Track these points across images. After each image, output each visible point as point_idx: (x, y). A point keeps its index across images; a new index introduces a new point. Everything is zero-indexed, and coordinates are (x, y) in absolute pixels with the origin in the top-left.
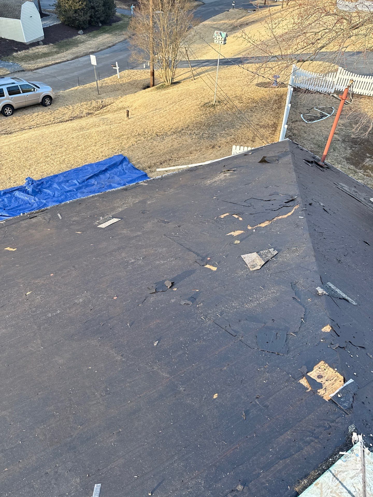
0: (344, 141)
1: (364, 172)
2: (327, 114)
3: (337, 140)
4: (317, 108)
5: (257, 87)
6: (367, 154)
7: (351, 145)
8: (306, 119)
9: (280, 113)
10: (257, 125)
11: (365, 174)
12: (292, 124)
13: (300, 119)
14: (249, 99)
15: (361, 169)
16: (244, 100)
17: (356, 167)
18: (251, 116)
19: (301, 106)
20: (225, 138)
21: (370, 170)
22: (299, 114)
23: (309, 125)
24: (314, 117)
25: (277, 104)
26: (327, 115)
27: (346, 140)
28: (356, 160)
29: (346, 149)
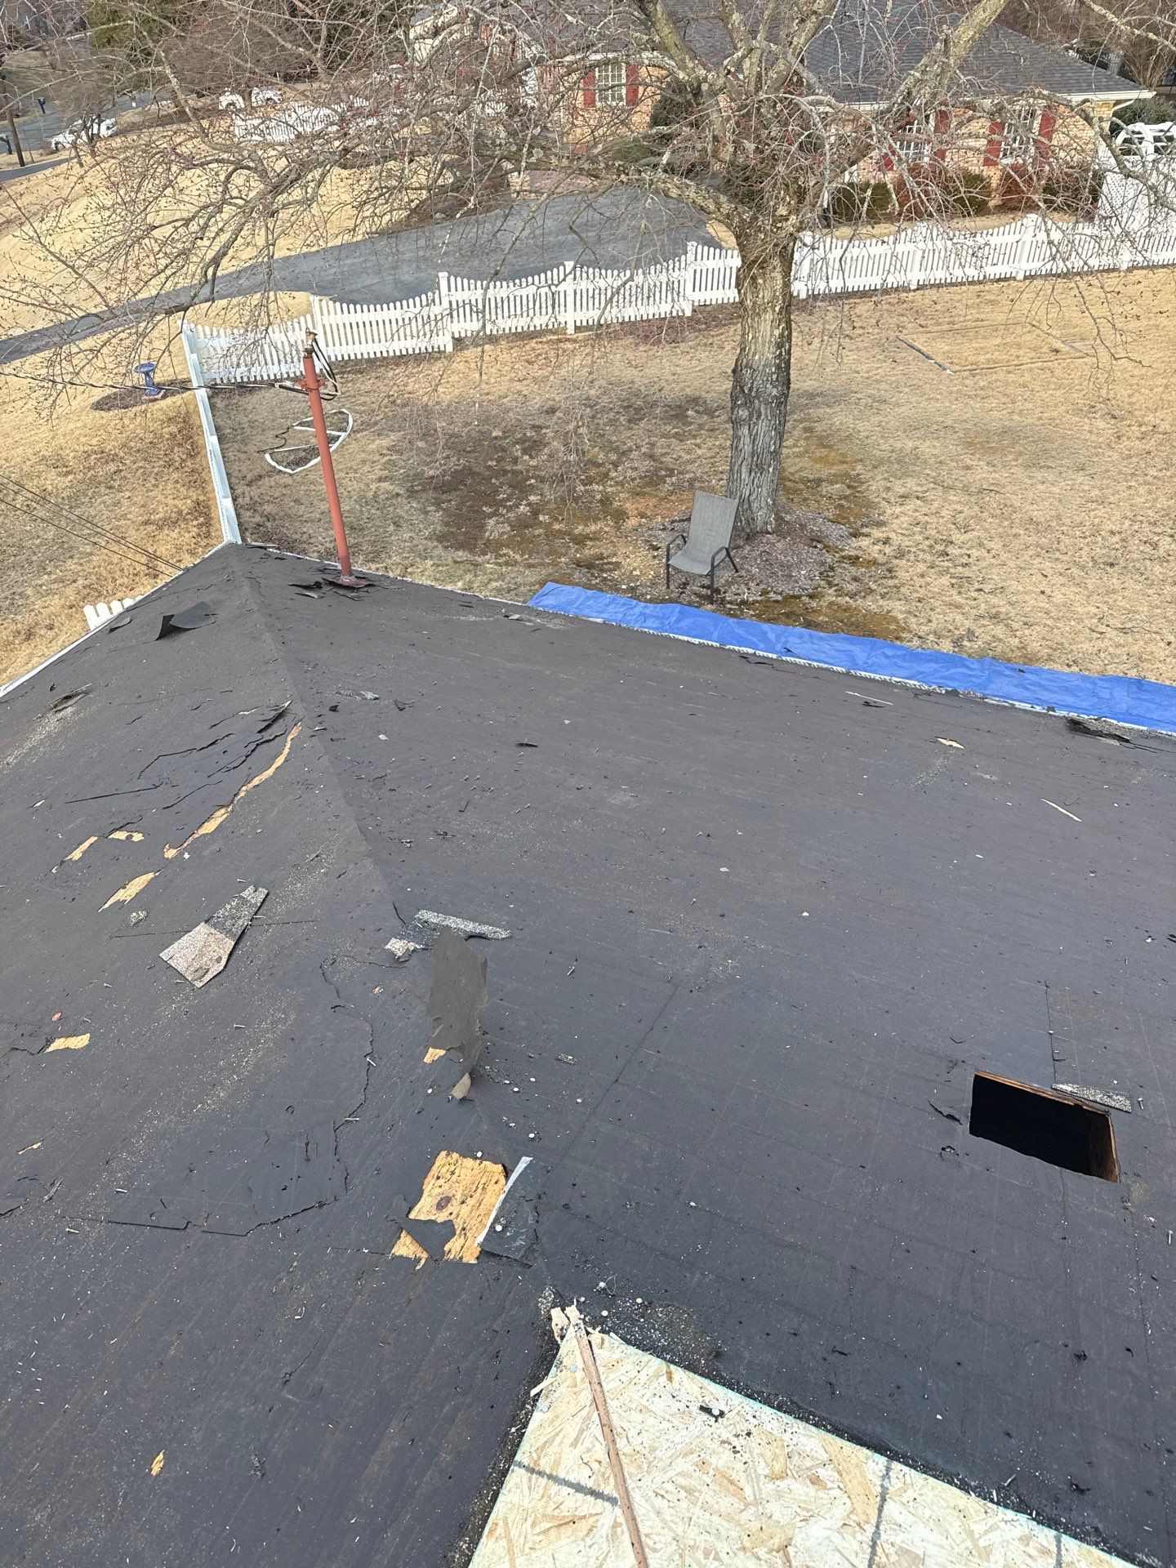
0: (412, 493)
1: (496, 559)
2: (336, 433)
3: (393, 496)
4: (301, 424)
5: (98, 414)
6: (484, 509)
7: (435, 499)
8: (285, 464)
9: (200, 470)
10: (146, 523)
11: (500, 561)
12: (249, 489)
13: (268, 468)
14: (89, 455)
15: (485, 554)
16: (71, 464)
17: (472, 551)
18: (115, 505)
19: (254, 433)
20: (56, 597)
21: (508, 547)
22: (256, 454)
23: (298, 479)
24: (305, 450)
25: (180, 445)
26: (339, 437)
27: (416, 488)
28: (465, 534)
29: (426, 513)
